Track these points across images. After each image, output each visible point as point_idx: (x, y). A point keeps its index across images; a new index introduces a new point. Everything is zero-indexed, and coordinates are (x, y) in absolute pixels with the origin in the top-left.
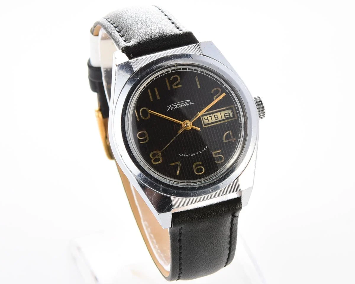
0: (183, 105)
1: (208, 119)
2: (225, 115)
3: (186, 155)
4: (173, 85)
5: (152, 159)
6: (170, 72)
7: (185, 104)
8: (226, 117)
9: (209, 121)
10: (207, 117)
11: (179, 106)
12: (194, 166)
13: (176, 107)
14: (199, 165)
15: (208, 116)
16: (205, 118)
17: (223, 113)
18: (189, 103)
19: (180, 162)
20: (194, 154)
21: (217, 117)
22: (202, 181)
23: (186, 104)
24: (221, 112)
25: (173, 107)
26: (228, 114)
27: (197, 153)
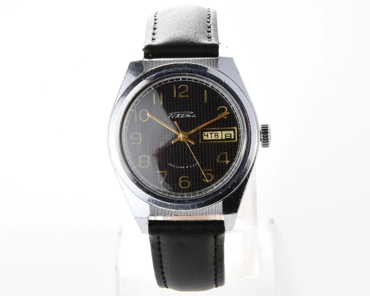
0: (185, 115)
1: (207, 136)
2: (226, 135)
3: (175, 166)
4: (180, 94)
5: (139, 162)
6: (181, 80)
7: (187, 115)
8: (227, 137)
9: (208, 137)
10: (207, 134)
11: (180, 116)
12: (180, 179)
13: (178, 116)
14: (186, 179)
15: (209, 133)
16: (204, 134)
17: (224, 133)
18: (191, 115)
19: (167, 172)
20: (184, 167)
21: (217, 135)
22: (184, 195)
23: (189, 115)
24: (222, 132)
25: (175, 115)
26: (230, 135)
27: (187, 167)
